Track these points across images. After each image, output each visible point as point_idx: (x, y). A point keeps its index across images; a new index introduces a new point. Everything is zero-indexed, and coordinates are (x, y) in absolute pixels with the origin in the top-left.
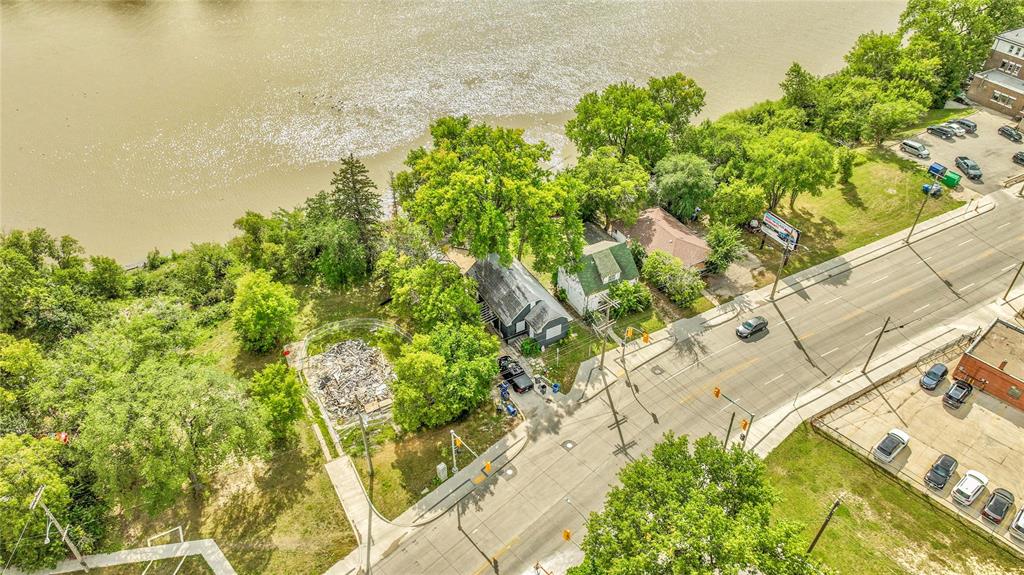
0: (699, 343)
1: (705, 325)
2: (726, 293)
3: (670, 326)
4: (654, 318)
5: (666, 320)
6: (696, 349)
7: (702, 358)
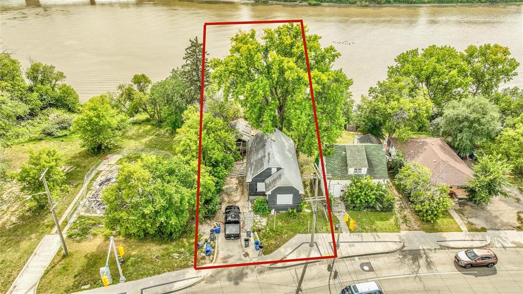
0: (427, 257)
1: (443, 244)
2: (479, 223)
3: (403, 233)
4: (392, 221)
5: (403, 226)
6: (422, 261)
7: (423, 271)
